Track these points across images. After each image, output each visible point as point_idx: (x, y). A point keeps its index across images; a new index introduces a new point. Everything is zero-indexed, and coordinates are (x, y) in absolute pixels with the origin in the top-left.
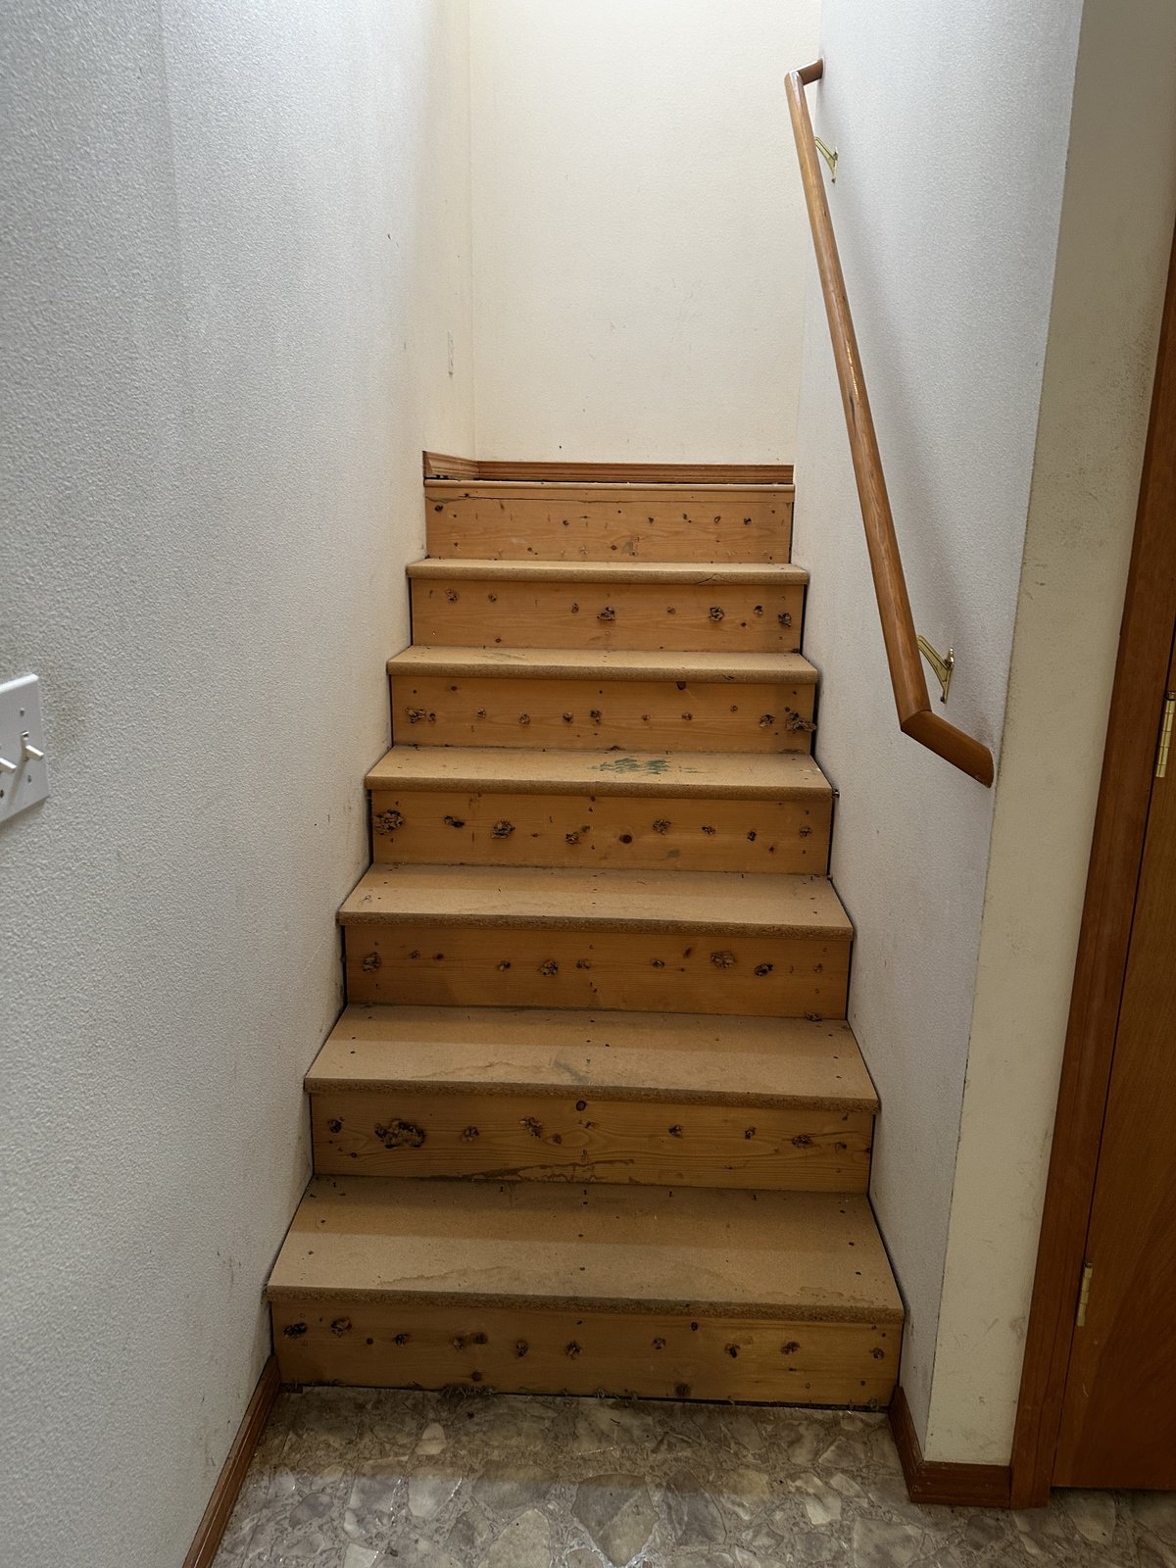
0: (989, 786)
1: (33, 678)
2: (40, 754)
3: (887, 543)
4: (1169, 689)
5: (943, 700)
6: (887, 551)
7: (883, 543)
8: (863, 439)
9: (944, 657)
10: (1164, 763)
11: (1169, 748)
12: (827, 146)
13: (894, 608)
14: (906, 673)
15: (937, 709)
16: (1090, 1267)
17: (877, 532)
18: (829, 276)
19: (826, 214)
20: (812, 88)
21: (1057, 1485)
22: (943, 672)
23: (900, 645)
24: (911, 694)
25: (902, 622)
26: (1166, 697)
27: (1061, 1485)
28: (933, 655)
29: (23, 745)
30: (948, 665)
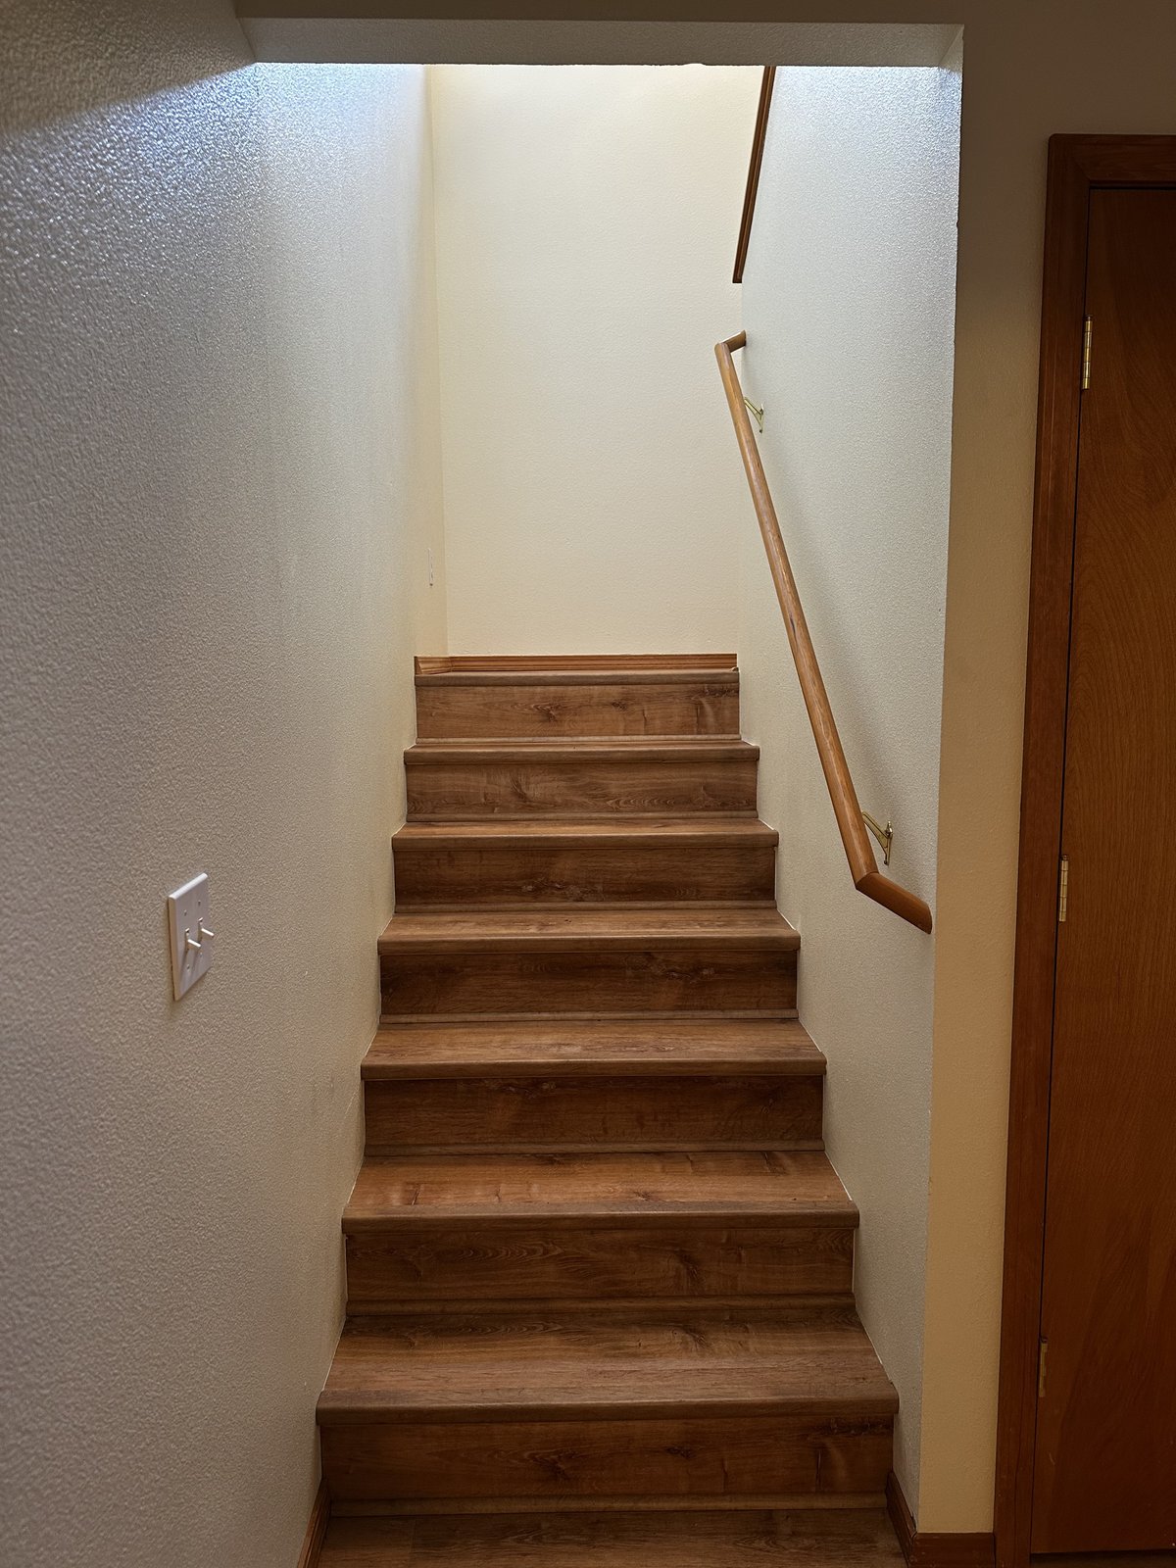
0: (929, 933)
1: (204, 876)
2: (212, 934)
3: (831, 737)
4: (1063, 852)
5: (886, 863)
6: (831, 744)
7: (828, 737)
8: (803, 653)
9: (883, 829)
10: (1065, 910)
11: (1068, 898)
12: (754, 405)
13: (841, 790)
14: (856, 842)
15: (883, 871)
16: (1045, 1342)
17: (822, 729)
18: (766, 519)
19: (759, 464)
20: (737, 355)
21: (1035, 1552)
22: (884, 841)
23: (849, 820)
24: (862, 860)
25: (848, 801)
26: (1061, 858)
27: (1039, 1552)
28: (875, 828)
29: (200, 928)
30: (889, 836)
